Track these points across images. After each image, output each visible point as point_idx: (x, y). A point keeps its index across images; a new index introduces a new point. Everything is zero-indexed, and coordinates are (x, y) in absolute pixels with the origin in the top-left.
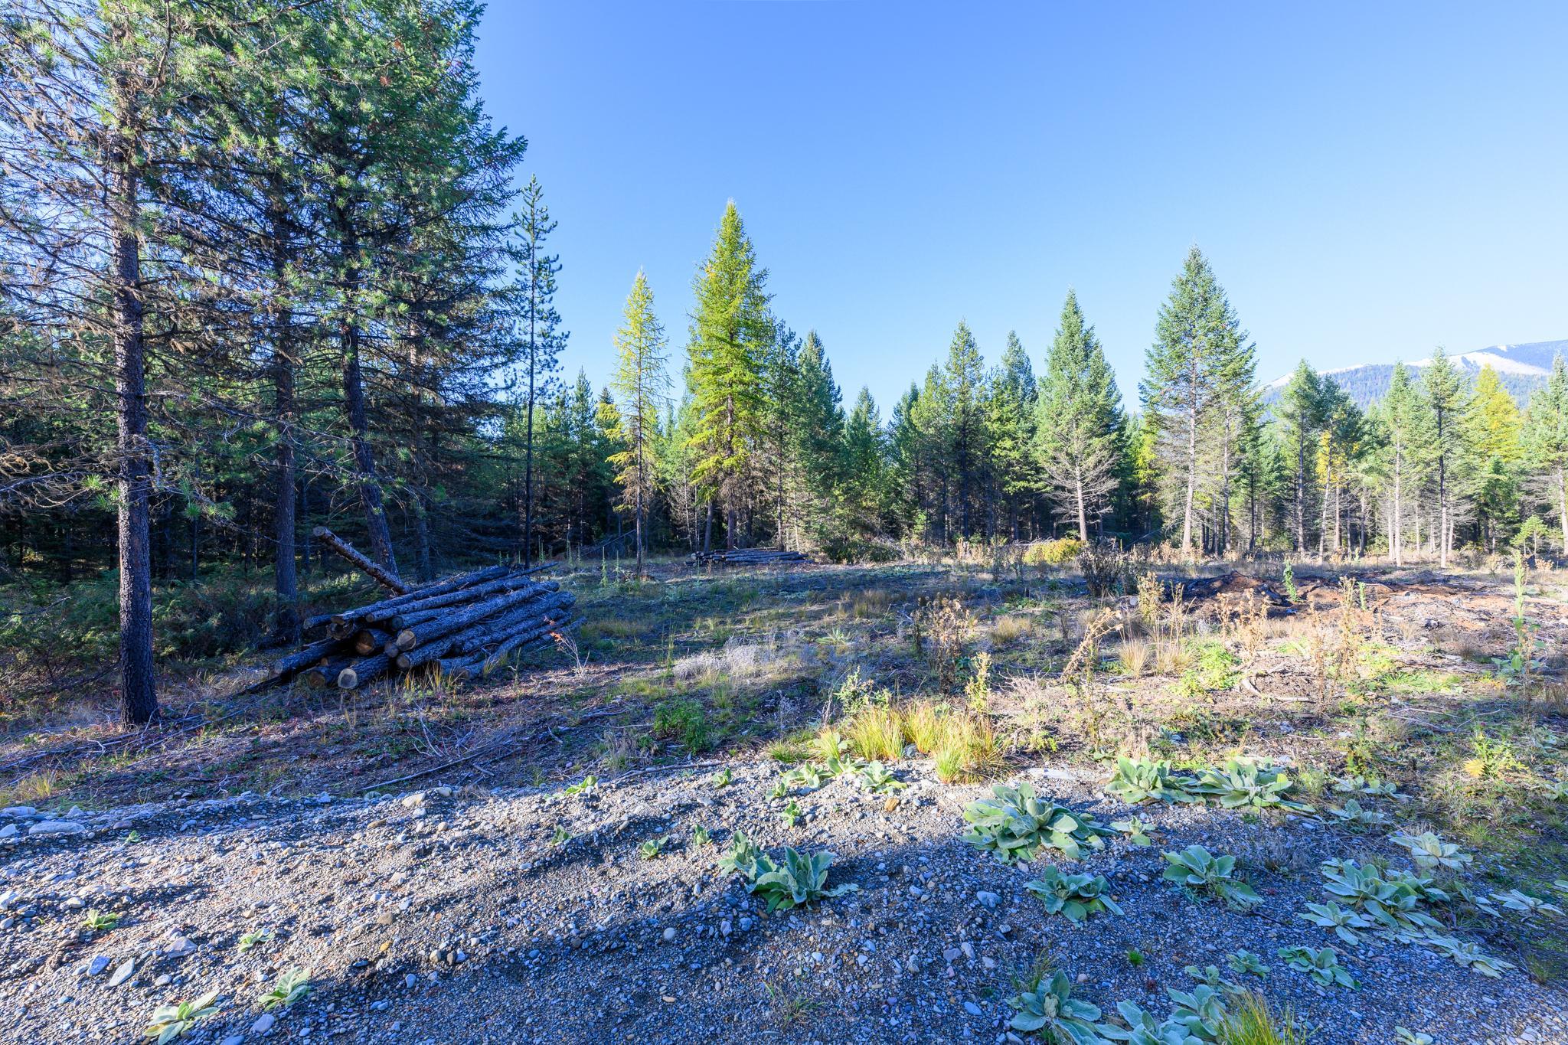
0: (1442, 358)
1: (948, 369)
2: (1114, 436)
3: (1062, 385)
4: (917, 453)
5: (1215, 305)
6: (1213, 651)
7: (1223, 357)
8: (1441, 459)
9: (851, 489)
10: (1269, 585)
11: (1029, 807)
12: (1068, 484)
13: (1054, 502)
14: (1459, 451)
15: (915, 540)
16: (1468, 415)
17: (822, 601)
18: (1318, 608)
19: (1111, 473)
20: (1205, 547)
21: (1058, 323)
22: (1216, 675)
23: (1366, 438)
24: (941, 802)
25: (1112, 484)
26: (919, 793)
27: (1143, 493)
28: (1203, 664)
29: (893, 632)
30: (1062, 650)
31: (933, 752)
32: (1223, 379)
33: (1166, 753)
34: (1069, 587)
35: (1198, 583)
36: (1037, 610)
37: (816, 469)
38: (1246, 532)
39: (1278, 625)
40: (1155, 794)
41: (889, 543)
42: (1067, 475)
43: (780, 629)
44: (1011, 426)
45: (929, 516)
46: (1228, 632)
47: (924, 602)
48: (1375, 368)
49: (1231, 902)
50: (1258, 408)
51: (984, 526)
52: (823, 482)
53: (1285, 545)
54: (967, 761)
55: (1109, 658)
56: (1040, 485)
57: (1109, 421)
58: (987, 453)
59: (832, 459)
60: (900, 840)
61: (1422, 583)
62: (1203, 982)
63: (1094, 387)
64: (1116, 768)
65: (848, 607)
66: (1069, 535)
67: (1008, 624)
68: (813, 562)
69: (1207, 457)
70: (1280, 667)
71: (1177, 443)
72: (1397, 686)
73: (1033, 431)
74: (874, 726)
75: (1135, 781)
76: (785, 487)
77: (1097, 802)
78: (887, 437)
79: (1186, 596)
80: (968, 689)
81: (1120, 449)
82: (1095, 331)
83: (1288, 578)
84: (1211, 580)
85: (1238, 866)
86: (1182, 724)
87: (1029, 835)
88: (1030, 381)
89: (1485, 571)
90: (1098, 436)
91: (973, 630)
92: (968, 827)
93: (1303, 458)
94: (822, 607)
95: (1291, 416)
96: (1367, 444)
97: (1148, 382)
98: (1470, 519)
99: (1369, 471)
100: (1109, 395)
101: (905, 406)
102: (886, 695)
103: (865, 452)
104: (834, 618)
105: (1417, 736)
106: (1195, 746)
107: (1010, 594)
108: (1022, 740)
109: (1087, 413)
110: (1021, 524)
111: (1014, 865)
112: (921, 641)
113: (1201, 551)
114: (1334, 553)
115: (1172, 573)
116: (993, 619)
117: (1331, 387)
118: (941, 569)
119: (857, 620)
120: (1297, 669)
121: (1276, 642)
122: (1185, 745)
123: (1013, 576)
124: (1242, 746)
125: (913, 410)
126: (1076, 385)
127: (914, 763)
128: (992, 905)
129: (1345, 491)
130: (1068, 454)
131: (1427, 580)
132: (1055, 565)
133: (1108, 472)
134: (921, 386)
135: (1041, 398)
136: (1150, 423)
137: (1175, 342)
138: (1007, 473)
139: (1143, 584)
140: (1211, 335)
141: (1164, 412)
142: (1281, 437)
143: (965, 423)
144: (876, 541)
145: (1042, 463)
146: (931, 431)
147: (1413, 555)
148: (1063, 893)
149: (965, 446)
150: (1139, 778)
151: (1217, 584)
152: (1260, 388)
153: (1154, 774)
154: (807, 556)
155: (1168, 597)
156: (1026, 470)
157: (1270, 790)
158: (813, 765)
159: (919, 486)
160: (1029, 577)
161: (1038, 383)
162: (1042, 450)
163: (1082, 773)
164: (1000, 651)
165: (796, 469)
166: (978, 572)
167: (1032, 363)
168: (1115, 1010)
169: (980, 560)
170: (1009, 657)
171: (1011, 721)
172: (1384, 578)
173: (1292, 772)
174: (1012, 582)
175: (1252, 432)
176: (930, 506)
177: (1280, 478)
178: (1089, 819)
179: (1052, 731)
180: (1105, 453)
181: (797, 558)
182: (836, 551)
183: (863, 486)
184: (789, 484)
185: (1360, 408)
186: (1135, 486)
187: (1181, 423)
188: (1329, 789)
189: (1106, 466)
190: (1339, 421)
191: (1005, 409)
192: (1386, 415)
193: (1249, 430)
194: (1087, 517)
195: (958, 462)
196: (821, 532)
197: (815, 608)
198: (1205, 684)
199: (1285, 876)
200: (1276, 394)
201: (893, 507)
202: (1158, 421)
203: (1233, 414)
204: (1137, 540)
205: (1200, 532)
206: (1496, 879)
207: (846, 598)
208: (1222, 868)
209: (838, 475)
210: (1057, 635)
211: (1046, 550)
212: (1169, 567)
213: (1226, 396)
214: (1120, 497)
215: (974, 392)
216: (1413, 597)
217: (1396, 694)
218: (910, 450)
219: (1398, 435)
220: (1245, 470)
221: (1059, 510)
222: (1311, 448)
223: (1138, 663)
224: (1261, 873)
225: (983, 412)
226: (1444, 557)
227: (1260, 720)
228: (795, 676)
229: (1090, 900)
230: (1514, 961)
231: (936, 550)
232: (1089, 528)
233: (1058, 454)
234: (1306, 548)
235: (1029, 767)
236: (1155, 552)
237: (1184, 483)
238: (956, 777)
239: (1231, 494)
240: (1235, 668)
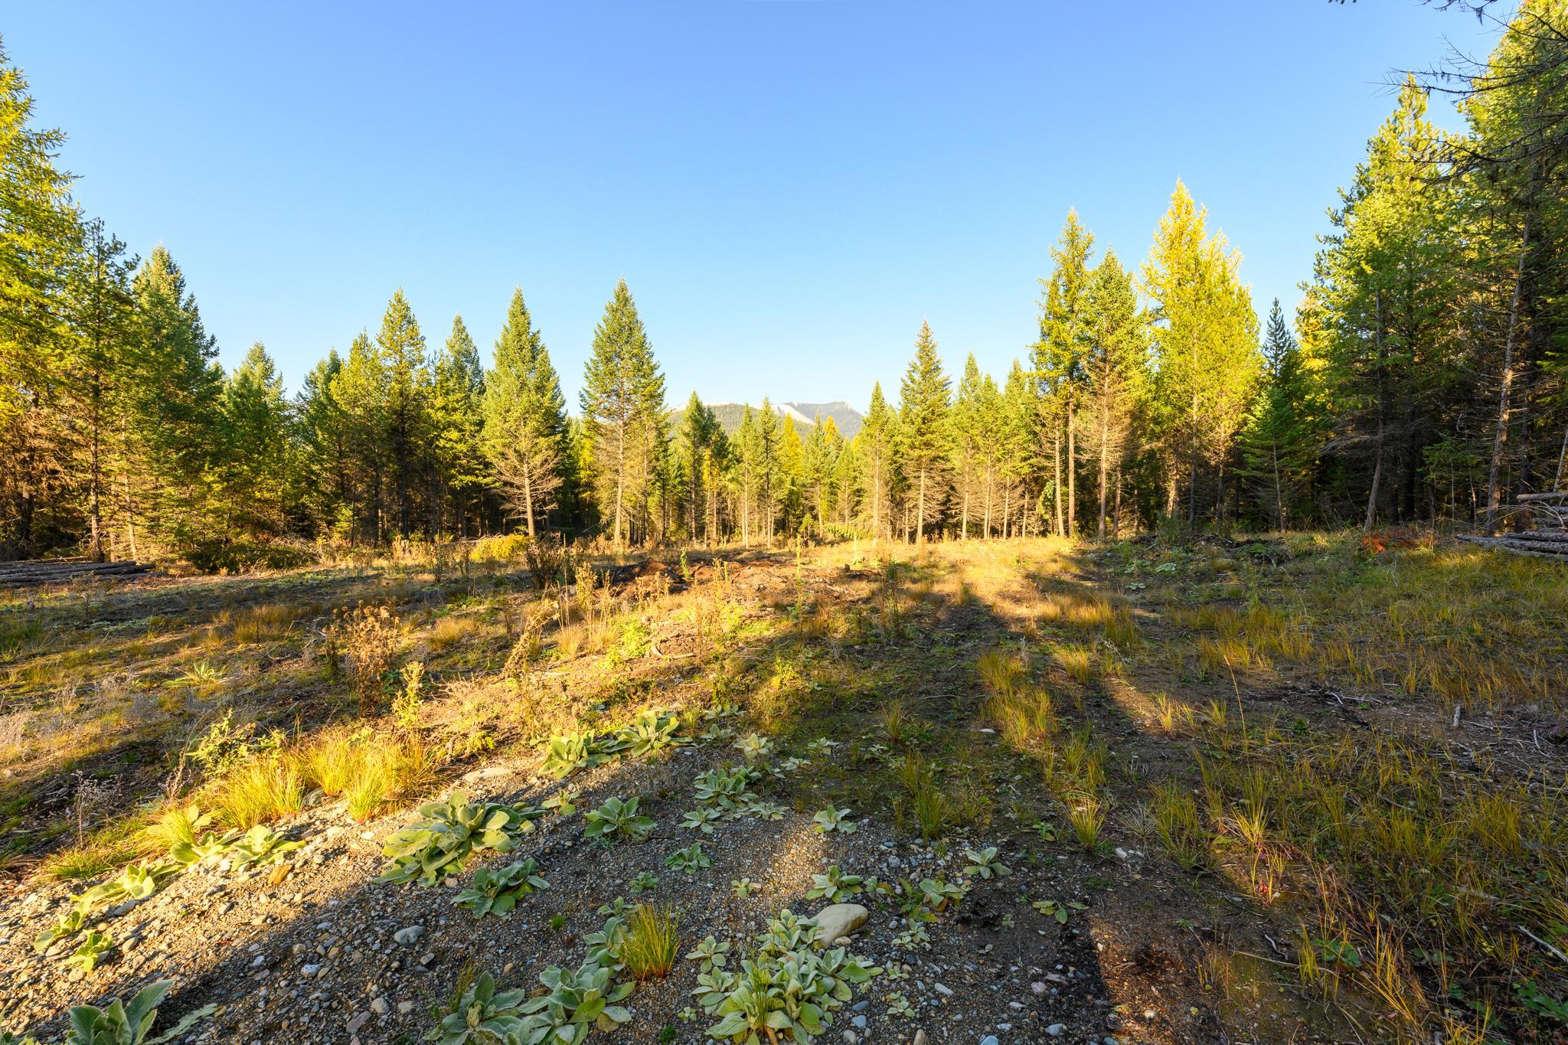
0: (767, 405)
1: (381, 343)
2: (558, 437)
3: (509, 382)
4: (339, 436)
5: (637, 335)
6: (631, 627)
7: (643, 381)
8: (767, 474)
9: (234, 475)
10: (672, 569)
11: (459, 814)
12: (517, 481)
13: (503, 498)
14: (776, 469)
15: (336, 540)
16: (780, 446)
17: (180, 628)
18: (701, 583)
19: (557, 472)
20: (631, 539)
21: (505, 320)
22: (633, 646)
23: (730, 456)
24: (354, 846)
25: (557, 482)
26: (324, 846)
27: (584, 492)
28: (623, 639)
29: (297, 655)
30: (504, 645)
31: (345, 791)
32: (643, 398)
33: (591, 723)
34: (516, 582)
35: (625, 569)
36: (482, 608)
37: (169, 445)
38: (659, 525)
39: (677, 599)
40: (581, 764)
41: (297, 545)
42: (516, 472)
43: (88, 677)
44: (457, 417)
45: (357, 512)
46: (643, 609)
47: (341, 614)
48: (736, 406)
49: (634, 836)
50: (667, 425)
51: (428, 522)
52: (184, 462)
53: (685, 536)
54: (390, 787)
55: (549, 646)
56: (489, 480)
57: (553, 423)
58: (430, 443)
59: (201, 433)
60: (291, 915)
61: (758, 560)
62: (612, 915)
63: (540, 389)
64: (549, 749)
65: (224, 632)
66: (518, 531)
67: (449, 627)
68: (166, 575)
69: (632, 463)
70: (675, 633)
71: (609, 449)
72: (742, 635)
73: (481, 424)
74: (258, 780)
75: (565, 757)
76: (104, 468)
77: (531, 787)
78: (294, 412)
79: (614, 583)
80: (395, 706)
81: (564, 450)
82: (541, 335)
83: (683, 562)
84: (633, 567)
85: (641, 803)
86: (606, 695)
87: (460, 845)
88: (478, 372)
89: (786, 549)
90: (544, 436)
91: (408, 637)
92: (389, 863)
93: (695, 468)
94: (179, 637)
95: (687, 435)
96: (731, 460)
97: (587, 392)
98: (779, 515)
99: (732, 480)
100: (554, 398)
101: (321, 378)
102: (277, 736)
103: (260, 428)
104: (198, 649)
105: (749, 668)
106: (615, 711)
107: (453, 594)
108: (458, 747)
109: (535, 413)
110: (469, 520)
111: (442, 884)
112: (335, 661)
113: (627, 542)
114: (713, 542)
115: (606, 562)
116: (433, 623)
117: (711, 416)
118: (371, 573)
119: (241, 647)
120: (687, 633)
121: (676, 613)
122: (607, 712)
123: (459, 574)
124: (649, 702)
125: (333, 384)
126: (523, 385)
127: (319, 812)
128: (412, 940)
129: (719, 494)
130: (516, 451)
131: (760, 558)
132: (503, 561)
133: (553, 470)
134: (344, 356)
135: (489, 392)
136: (589, 429)
137: (609, 360)
138: (453, 466)
139: (581, 573)
140: (634, 360)
141: (600, 420)
142: (681, 450)
143: (403, 407)
144: (277, 543)
145: (490, 458)
146: (359, 411)
147: (754, 541)
148: (492, 892)
149: (403, 433)
150: (569, 753)
151: (637, 570)
152: (668, 410)
153: (581, 745)
154: (153, 566)
155: (599, 585)
156: (473, 463)
157: (665, 733)
158: (145, 863)
159: (342, 476)
160: (474, 575)
161: (486, 375)
162: (491, 444)
163: (518, 763)
164: (440, 656)
165: (128, 443)
166: (417, 573)
167: (480, 354)
168: (538, 982)
169: (421, 559)
170: (449, 661)
171: (447, 730)
172: (739, 557)
173: (679, 714)
174: (456, 581)
175: (663, 444)
176: (358, 499)
177: (682, 483)
178: (521, 807)
179: (490, 728)
180: (551, 452)
181: (132, 571)
182: (206, 558)
183: (256, 472)
184: (114, 462)
185: (727, 434)
186: (577, 484)
187: (613, 431)
188: (702, 720)
189: (551, 466)
190: (715, 442)
191: (451, 398)
192: (740, 442)
193: (661, 443)
194: (534, 513)
195: (394, 450)
196: (179, 533)
197: (165, 639)
198: (625, 655)
199: (672, 798)
200: (679, 415)
201: (305, 499)
202: (595, 428)
203: (651, 429)
204: (579, 534)
205: (627, 526)
206: (784, 754)
207: (225, 618)
208: (629, 810)
209: (213, 455)
210: (502, 630)
211: (494, 546)
212: (604, 557)
213: (646, 413)
214: (565, 494)
215: (414, 374)
216: (753, 570)
217: (741, 640)
218: (330, 431)
219: (747, 456)
220: (659, 475)
221: (508, 506)
222: (698, 461)
223: (573, 647)
224: (657, 803)
225: (425, 398)
226: (767, 540)
227: (662, 677)
228: (116, 744)
229: (519, 886)
230: (790, 804)
231: (366, 550)
232: (537, 524)
233: (506, 451)
234: (697, 538)
235: (464, 773)
236: (592, 545)
237: (616, 484)
238: (376, 811)
239: (649, 495)
240: (647, 638)
